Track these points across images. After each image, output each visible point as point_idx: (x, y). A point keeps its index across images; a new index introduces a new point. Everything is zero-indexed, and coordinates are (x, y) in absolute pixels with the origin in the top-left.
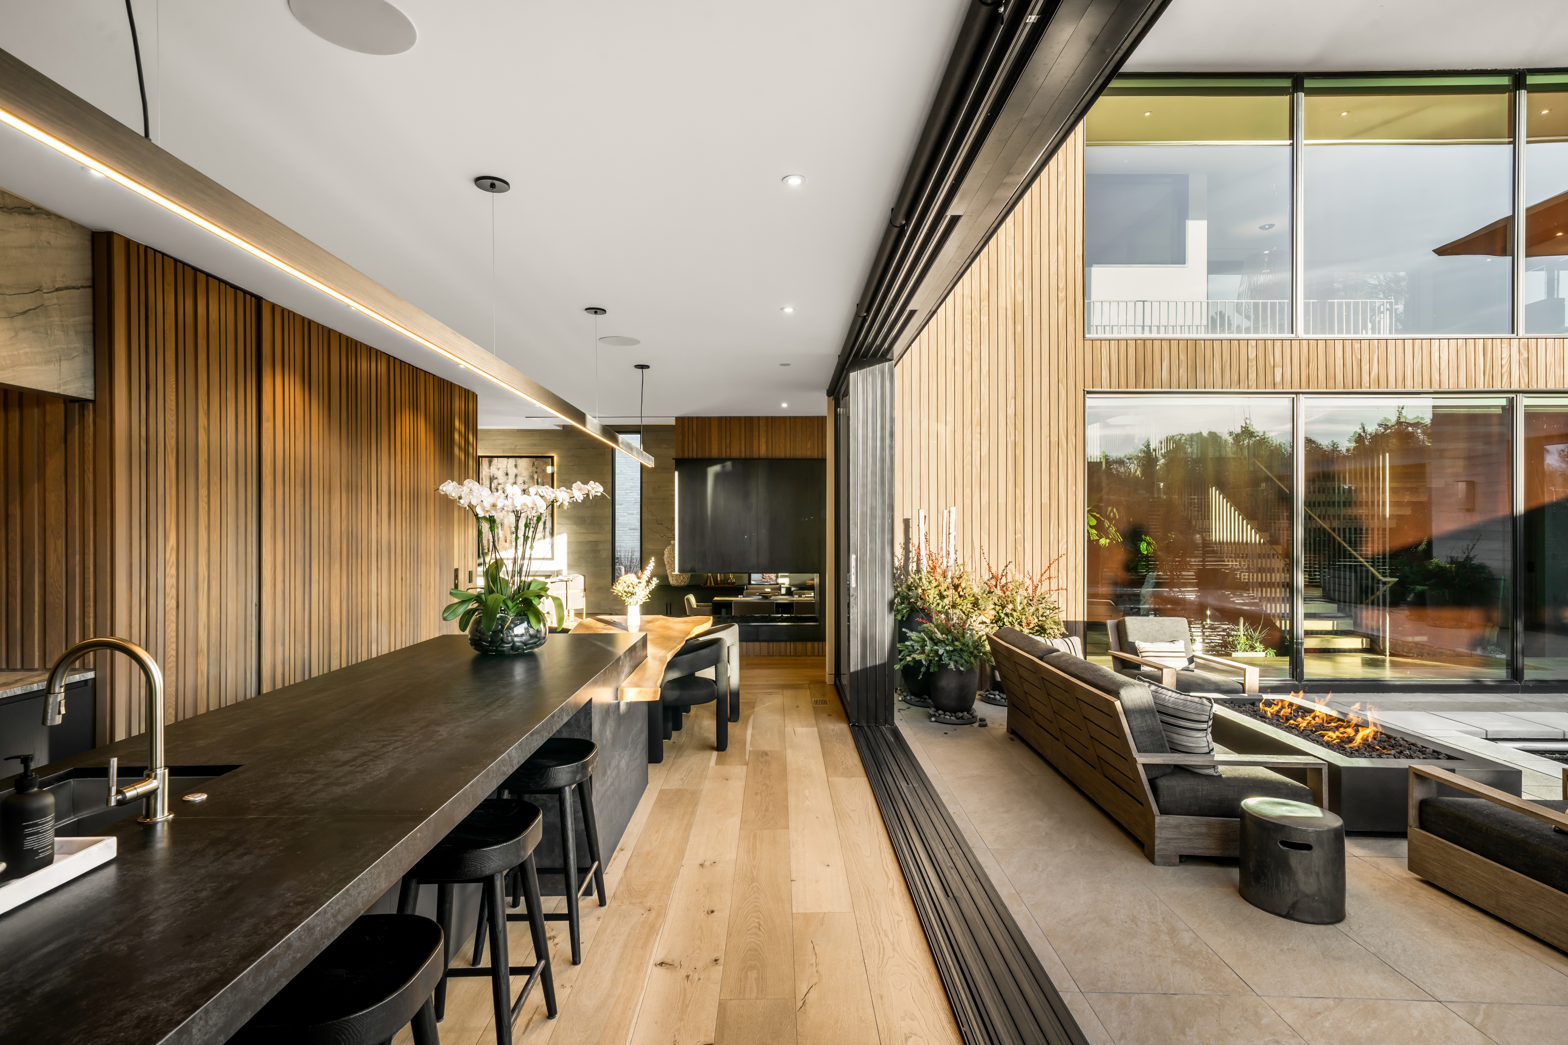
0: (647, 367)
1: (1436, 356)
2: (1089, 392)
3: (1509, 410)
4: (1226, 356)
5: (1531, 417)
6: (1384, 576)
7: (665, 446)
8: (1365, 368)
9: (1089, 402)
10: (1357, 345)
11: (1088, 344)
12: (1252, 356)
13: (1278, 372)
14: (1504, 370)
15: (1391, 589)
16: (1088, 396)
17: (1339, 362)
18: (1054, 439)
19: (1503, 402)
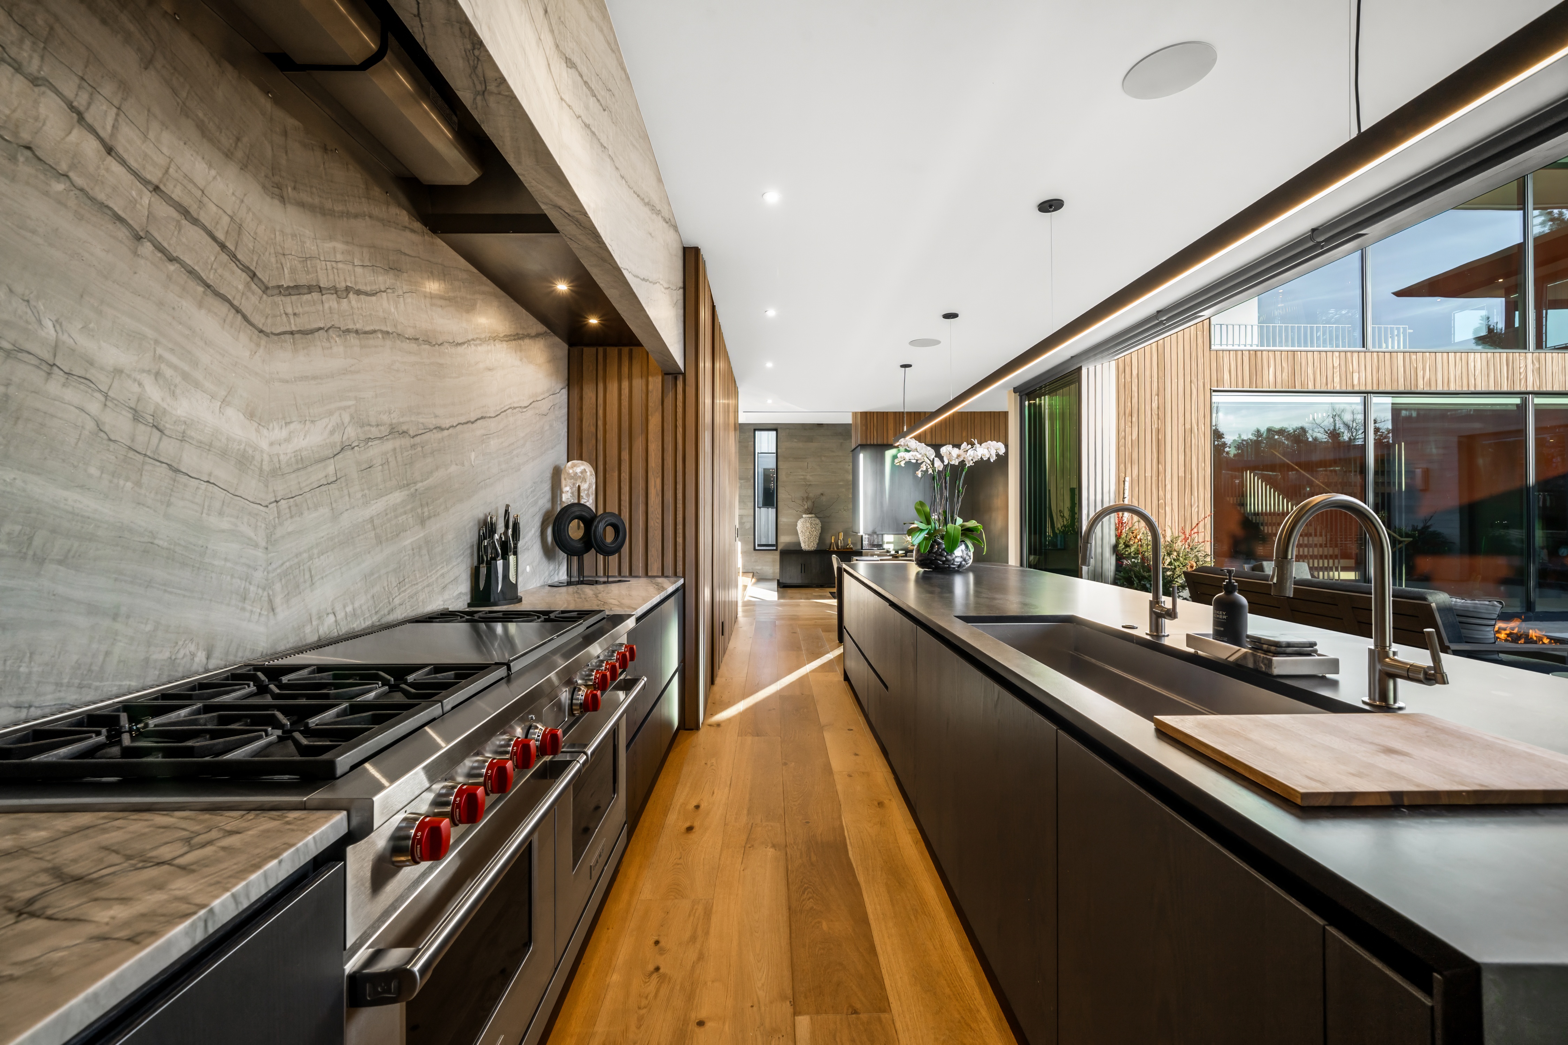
0: (909, 366)
1: (1471, 365)
2: (1214, 391)
3: (1522, 407)
4: (1317, 364)
5: (1541, 412)
6: (1402, 537)
7: (795, 440)
8: (1420, 374)
9: (1214, 399)
10: (1414, 357)
11: (1213, 354)
12: (1336, 364)
13: (1356, 376)
14: (1522, 377)
15: (1407, 546)
16: (1214, 394)
17: (1401, 370)
18: (1188, 426)
19: (1517, 401)
